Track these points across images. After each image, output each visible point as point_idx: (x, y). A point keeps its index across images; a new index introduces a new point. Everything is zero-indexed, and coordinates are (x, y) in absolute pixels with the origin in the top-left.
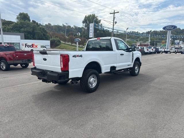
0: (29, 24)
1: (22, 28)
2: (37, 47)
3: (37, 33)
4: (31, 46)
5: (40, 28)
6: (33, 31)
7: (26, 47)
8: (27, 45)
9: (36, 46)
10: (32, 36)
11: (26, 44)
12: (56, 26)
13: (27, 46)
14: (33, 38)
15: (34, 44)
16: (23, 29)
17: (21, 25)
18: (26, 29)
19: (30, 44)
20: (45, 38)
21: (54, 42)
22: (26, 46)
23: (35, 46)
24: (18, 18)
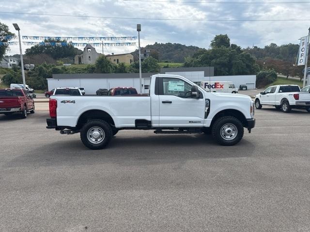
0: (224, 52)
1: (213, 58)
2: (223, 88)
3: (236, 63)
4: (214, 87)
5: (243, 55)
6: (230, 61)
7: (205, 88)
8: (208, 84)
9: (222, 86)
10: (227, 69)
11: (205, 83)
12: (286, 46)
13: (207, 87)
14: (227, 73)
15: (218, 83)
16: (214, 61)
17: (213, 55)
18: (218, 60)
19: (212, 83)
20: (249, 72)
21: (264, 77)
22: (205, 86)
23: (219, 86)
24: (212, 45)
